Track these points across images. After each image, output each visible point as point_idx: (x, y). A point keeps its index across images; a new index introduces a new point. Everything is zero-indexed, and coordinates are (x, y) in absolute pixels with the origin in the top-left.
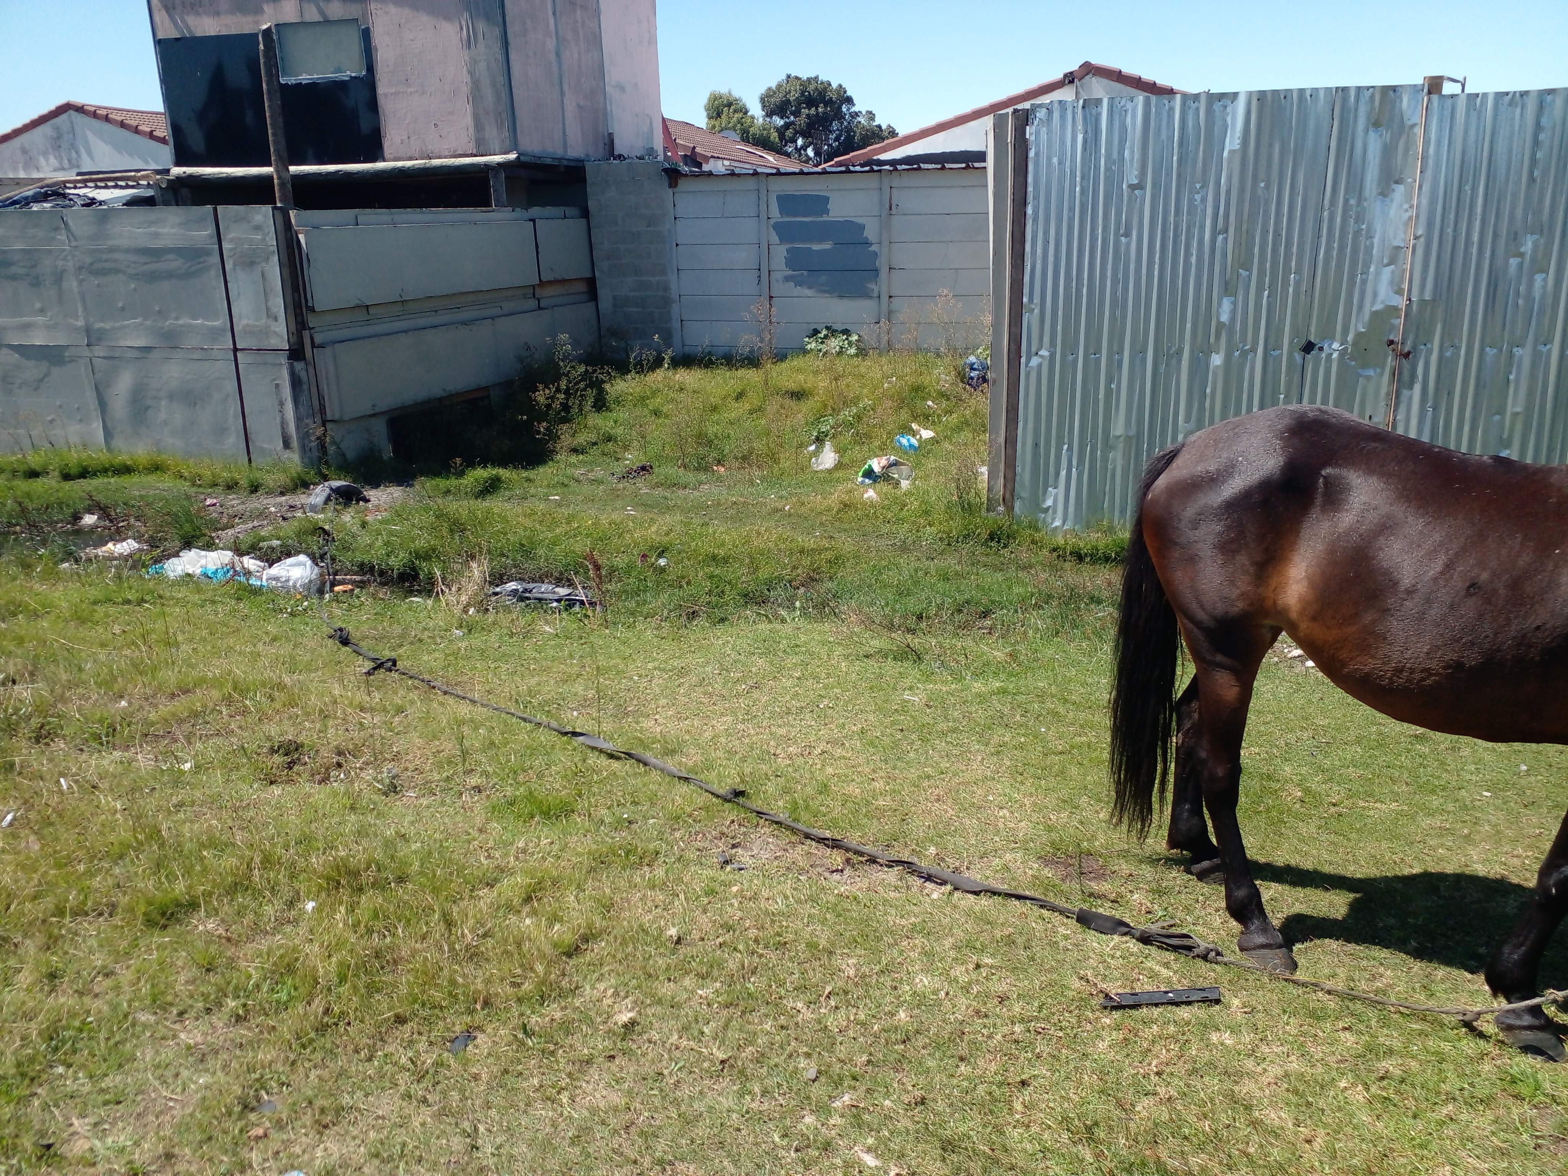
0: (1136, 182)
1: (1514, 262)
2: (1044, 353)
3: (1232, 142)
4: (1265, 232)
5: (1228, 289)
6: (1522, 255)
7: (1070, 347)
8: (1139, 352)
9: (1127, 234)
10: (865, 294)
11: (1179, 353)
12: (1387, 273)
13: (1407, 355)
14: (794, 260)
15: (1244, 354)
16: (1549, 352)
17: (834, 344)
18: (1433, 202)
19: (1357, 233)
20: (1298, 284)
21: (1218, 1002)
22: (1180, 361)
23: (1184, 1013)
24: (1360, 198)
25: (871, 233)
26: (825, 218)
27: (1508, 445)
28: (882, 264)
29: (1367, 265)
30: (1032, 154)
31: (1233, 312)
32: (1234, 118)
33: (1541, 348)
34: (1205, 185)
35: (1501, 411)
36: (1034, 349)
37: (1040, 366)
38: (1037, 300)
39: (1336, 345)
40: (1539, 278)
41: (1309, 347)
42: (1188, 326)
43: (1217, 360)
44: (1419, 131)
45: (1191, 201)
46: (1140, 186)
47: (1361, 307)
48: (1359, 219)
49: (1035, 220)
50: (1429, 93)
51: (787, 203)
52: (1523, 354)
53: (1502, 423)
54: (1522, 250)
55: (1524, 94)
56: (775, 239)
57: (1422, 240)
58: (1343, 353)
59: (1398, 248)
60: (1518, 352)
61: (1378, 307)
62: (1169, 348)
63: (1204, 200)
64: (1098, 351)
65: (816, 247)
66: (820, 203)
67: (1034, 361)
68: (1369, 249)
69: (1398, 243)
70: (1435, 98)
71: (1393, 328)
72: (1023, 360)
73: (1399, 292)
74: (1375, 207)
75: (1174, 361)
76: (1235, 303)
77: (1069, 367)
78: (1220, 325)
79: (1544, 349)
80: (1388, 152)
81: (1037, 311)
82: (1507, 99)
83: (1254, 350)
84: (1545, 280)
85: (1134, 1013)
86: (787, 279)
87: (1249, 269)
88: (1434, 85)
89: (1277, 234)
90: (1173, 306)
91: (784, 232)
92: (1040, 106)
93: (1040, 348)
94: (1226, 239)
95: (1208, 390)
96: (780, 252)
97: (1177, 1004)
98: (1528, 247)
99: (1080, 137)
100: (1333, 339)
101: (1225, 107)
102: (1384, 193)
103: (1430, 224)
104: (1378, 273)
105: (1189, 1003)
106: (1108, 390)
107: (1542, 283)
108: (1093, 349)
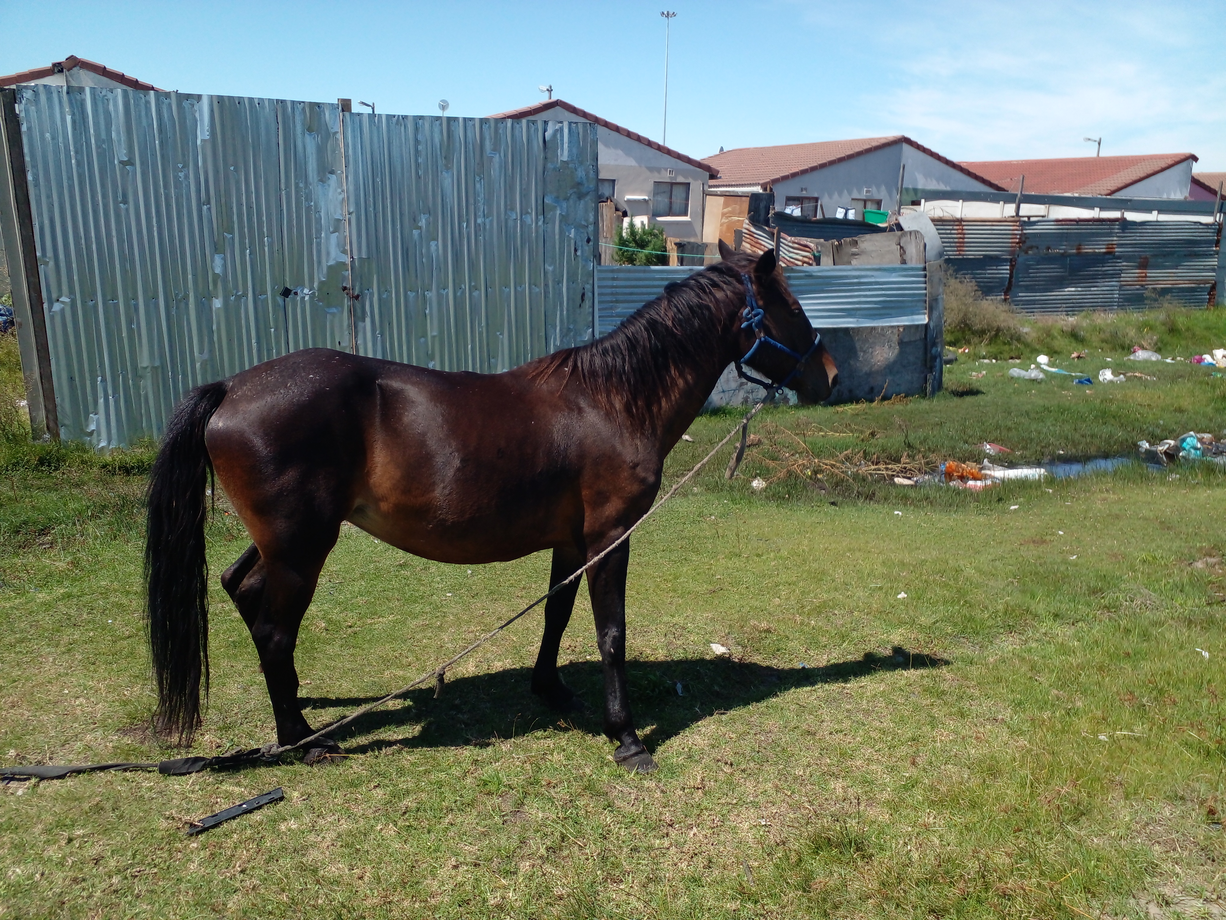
0: (126, 159)
1: (416, 232)
2: (65, 299)
3: (203, 133)
4: (239, 205)
5: (217, 248)
6: (420, 228)
7: (89, 295)
8: (151, 297)
9: (125, 201)
11: (186, 298)
12: (334, 237)
13: (357, 297)
15: (238, 298)
16: (447, 294)
18: (357, 189)
19: (309, 208)
20: (271, 245)
21: (282, 799)
22: (187, 304)
23: (257, 816)
24: (306, 183)
27: (432, 360)
29: (319, 232)
30: (24, 128)
31: (225, 266)
32: (201, 115)
33: (442, 291)
34: (186, 166)
35: (424, 335)
36: (54, 297)
37: (62, 311)
38: (50, 253)
39: (306, 291)
40: (433, 244)
41: (286, 293)
42: (190, 277)
43: (217, 303)
44: (340, 136)
45: (176, 177)
46: (130, 162)
47: (319, 262)
48: (308, 198)
49: (37, 185)
50: (343, 111)
52: (432, 295)
53: (426, 343)
54: (420, 224)
55: (405, 117)
57: (354, 215)
58: (312, 296)
59: (339, 221)
60: (428, 294)
61: (331, 262)
62: (177, 295)
63: (187, 177)
64: (115, 297)
67: (57, 307)
68: (319, 220)
69: (338, 216)
70: (347, 114)
71: (344, 278)
72: (45, 306)
73: (344, 252)
74: (318, 189)
75: (182, 305)
76: (225, 259)
77: (90, 312)
78: (216, 276)
79: (444, 292)
80: (321, 150)
81: (51, 264)
82: (395, 120)
83: (245, 295)
84: (437, 246)
85: (217, 830)
87: (231, 232)
89: (249, 208)
90: (174, 261)
92: (26, 89)
93: (60, 296)
94: (209, 209)
95: (214, 327)
97: (250, 811)
98: (423, 223)
99: (69, 119)
100: (303, 286)
101: (192, 105)
102: (322, 180)
103: (357, 204)
104: (328, 238)
105: (260, 808)
106: (130, 330)
107: (435, 247)
108: (110, 296)
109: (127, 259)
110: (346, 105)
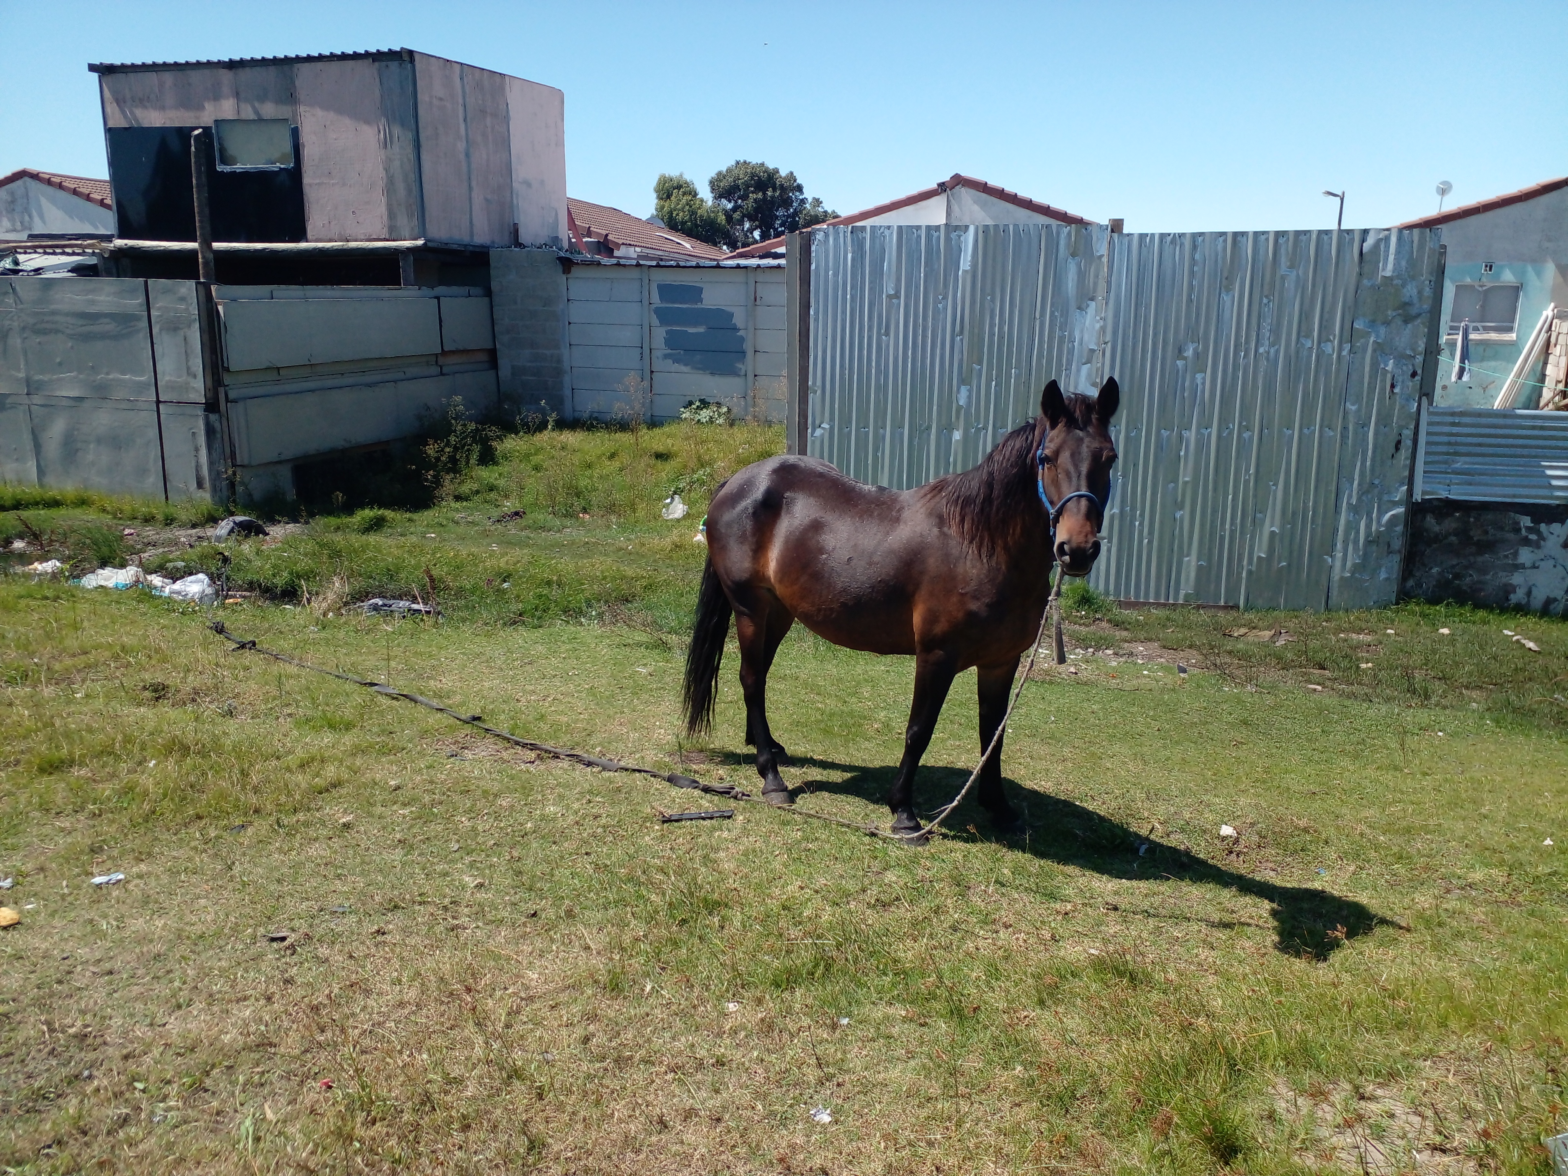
0: (892, 292)
2: (825, 425)
3: (965, 264)
4: (991, 335)
5: (964, 379)
6: (1185, 358)
7: (845, 421)
8: (898, 426)
9: (887, 334)
10: (733, 372)
11: (929, 428)
12: (1085, 370)
14: (672, 341)
15: (978, 430)
16: (1210, 435)
17: (705, 414)
18: (1117, 315)
19: (1062, 339)
20: (1018, 376)
21: (729, 817)
22: (929, 435)
23: (707, 823)
24: (1064, 309)
25: (739, 320)
26: (699, 306)
27: (1182, 508)
28: (748, 347)
29: (1069, 363)
30: (813, 267)
31: (969, 397)
32: (966, 246)
33: (1203, 431)
34: (945, 298)
35: (1175, 480)
36: (817, 422)
37: (822, 435)
38: (819, 382)
40: (1199, 376)
42: (935, 408)
43: (957, 435)
45: (935, 308)
48: (1063, 328)
49: (817, 320)
50: (1112, 231)
51: (665, 291)
52: (1191, 435)
53: (1175, 489)
54: (1185, 355)
55: (1181, 235)
56: (655, 321)
57: (1109, 344)
59: (1092, 351)
60: (1186, 434)
62: (921, 426)
63: (945, 308)
64: (866, 426)
65: (691, 330)
66: (695, 293)
67: (818, 432)
68: (1071, 351)
69: (1092, 346)
70: (1115, 235)
72: (809, 431)
73: (1094, 384)
74: (1074, 317)
75: (925, 435)
76: (970, 391)
77: (844, 437)
78: (959, 408)
79: (1206, 432)
80: (1081, 276)
81: (819, 392)
82: (1169, 239)
83: (985, 428)
84: (1204, 379)
85: (676, 824)
86: (666, 357)
87: (980, 363)
88: (1117, 226)
89: (1001, 337)
90: (923, 391)
91: (664, 316)
92: (819, 230)
93: (822, 422)
94: (962, 340)
95: (951, 459)
96: (660, 333)
97: (704, 819)
98: (1189, 353)
99: (850, 256)
101: (959, 237)
102: (1082, 307)
103: (1115, 333)
104: (1079, 370)
105: (711, 818)
106: (875, 457)
108: (863, 423)
109: (882, 389)
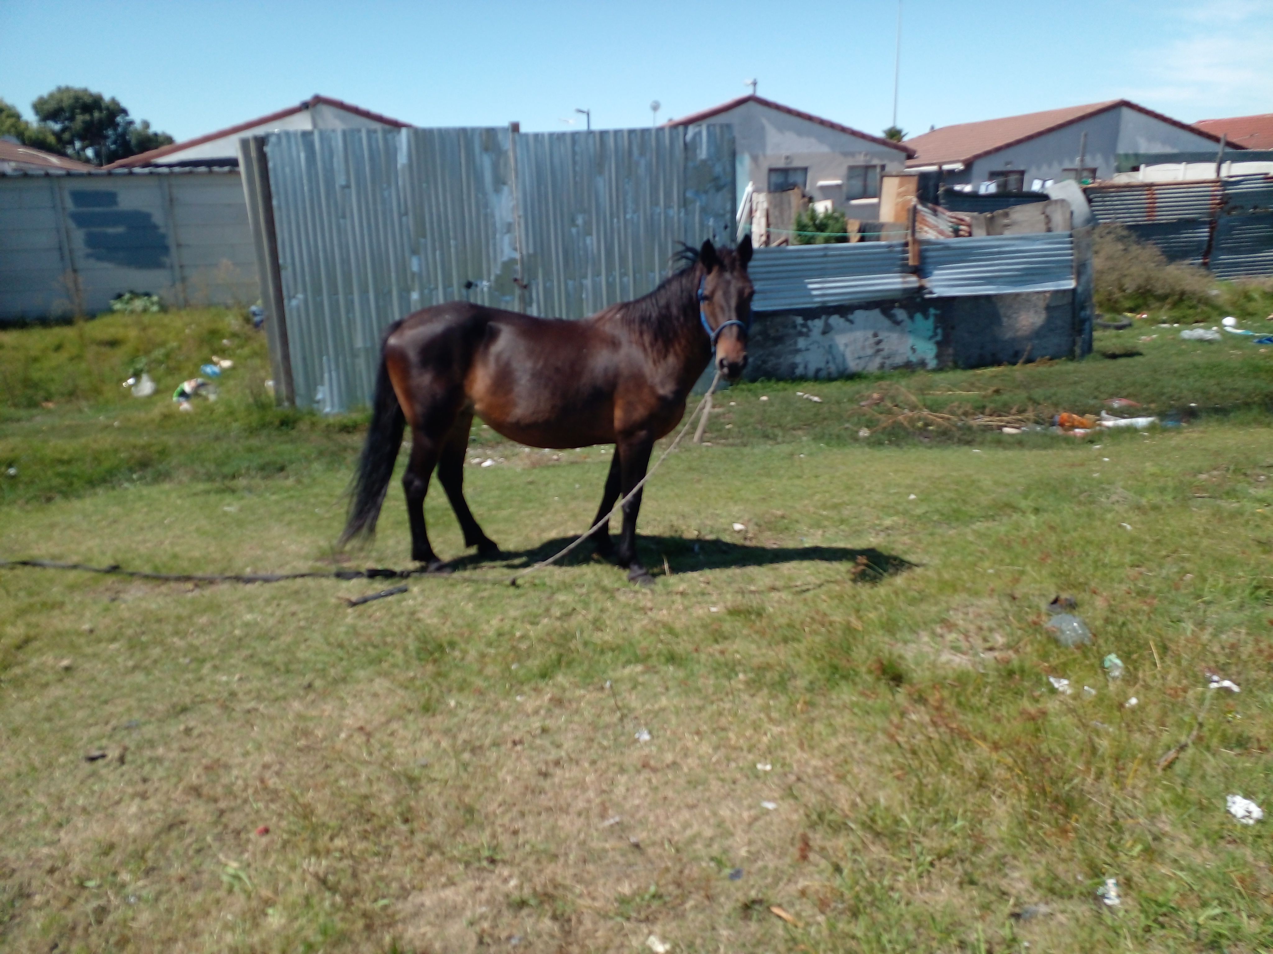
0: (344, 184)
1: (574, 230)
2: (300, 296)
3: (402, 159)
4: (431, 215)
6: (577, 226)
7: (318, 291)
8: (364, 292)
9: (344, 217)
10: (159, 265)
11: (390, 292)
12: (507, 238)
13: (525, 287)
14: (92, 241)
15: (431, 291)
16: (601, 281)
17: (138, 304)
18: (525, 194)
19: (486, 215)
20: (456, 247)
22: (391, 296)
24: (485, 194)
25: (158, 218)
26: (115, 209)
28: (171, 242)
29: (494, 233)
30: (270, 165)
31: (420, 265)
32: (401, 145)
33: (596, 279)
34: (389, 185)
36: (292, 294)
37: (298, 304)
38: (289, 261)
39: (485, 283)
40: (588, 239)
41: (469, 285)
42: (393, 273)
43: (415, 295)
44: (511, 154)
45: (382, 196)
46: (348, 186)
47: (495, 259)
48: (486, 206)
49: (279, 208)
50: (513, 132)
51: (79, 197)
52: (588, 282)
54: (577, 223)
55: (563, 134)
56: (72, 225)
57: (522, 219)
58: (490, 288)
59: (510, 224)
60: (585, 281)
61: (505, 258)
62: (383, 289)
63: (390, 196)
65: (111, 230)
66: (110, 197)
67: (294, 302)
68: (494, 224)
69: (510, 220)
70: (515, 135)
71: (516, 272)
72: (286, 301)
73: (515, 249)
74: (493, 198)
75: (388, 297)
76: (420, 260)
77: (319, 306)
79: (598, 280)
80: (495, 166)
81: (290, 268)
82: (555, 137)
83: (436, 288)
86: (88, 256)
87: (424, 236)
89: (438, 215)
91: (80, 220)
92: (270, 132)
93: (296, 293)
94: (408, 219)
96: (79, 236)
98: (580, 221)
99: (303, 155)
100: (481, 278)
101: (394, 137)
102: (497, 191)
103: (525, 210)
104: (501, 239)
107: (591, 241)
108: (333, 292)
110: (515, 127)
